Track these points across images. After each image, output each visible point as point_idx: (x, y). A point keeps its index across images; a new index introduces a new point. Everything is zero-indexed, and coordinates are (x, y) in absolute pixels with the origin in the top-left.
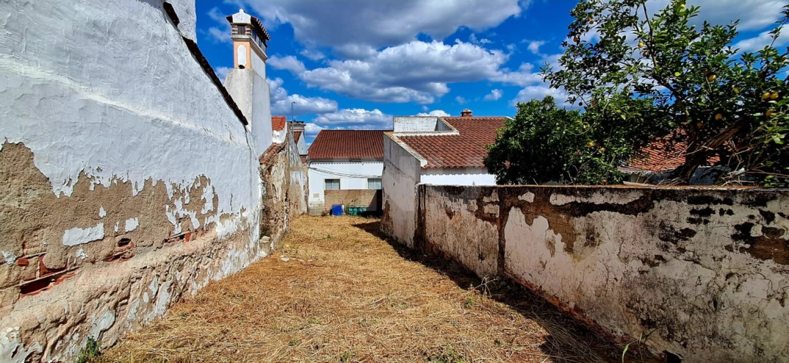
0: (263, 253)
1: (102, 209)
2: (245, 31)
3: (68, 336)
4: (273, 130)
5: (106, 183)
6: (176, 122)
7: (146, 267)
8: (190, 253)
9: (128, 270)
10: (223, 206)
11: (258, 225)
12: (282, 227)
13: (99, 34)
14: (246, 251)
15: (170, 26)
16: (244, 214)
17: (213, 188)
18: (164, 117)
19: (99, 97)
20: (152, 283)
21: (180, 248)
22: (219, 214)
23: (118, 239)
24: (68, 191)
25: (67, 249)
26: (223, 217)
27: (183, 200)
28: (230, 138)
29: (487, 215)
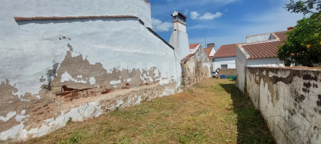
0: (182, 91)
1: (120, 76)
2: (176, 18)
3: (111, 104)
4: (190, 49)
5: (121, 70)
6: (143, 52)
7: (133, 91)
8: (149, 88)
9: (128, 91)
10: (163, 75)
11: (180, 81)
12: (194, 82)
13: (118, 34)
14: (174, 89)
16: (173, 78)
17: (158, 70)
18: (139, 51)
19: (118, 50)
20: (136, 95)
21: (146, 87)
22: (161, 78)
23: (125, 84)
24: (111, 72)
25: (111, 85)
26: (163, 79)
27: (146, 74)
28: (166, 54)
29: (257, 81)
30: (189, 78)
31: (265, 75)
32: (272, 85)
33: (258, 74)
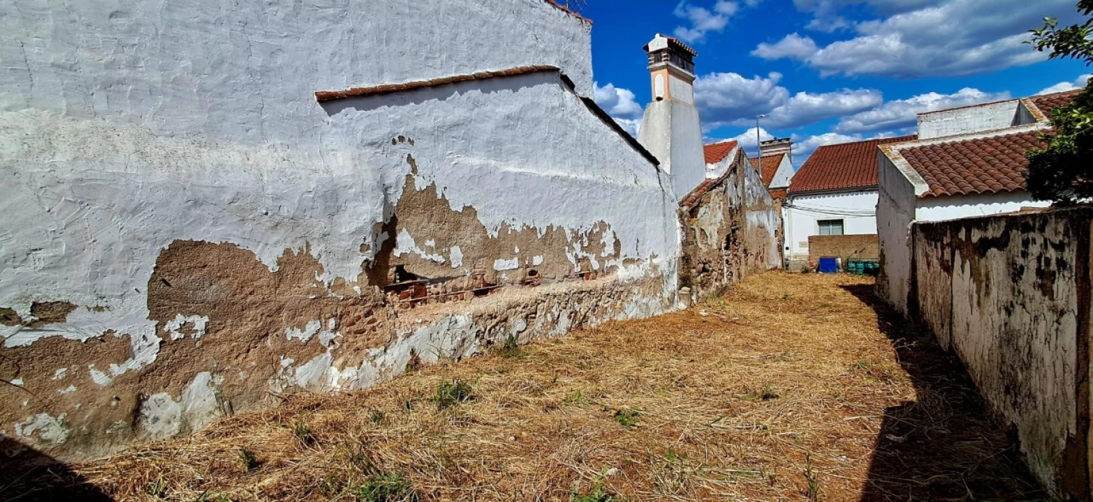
0: (682, 306)
1: (516, 248)
2: (661, 57)
3: (497, 328)
4: (706, 162)
5: (519, 229)
6: (573, 176)
7: (548, 295)
8: (588, 290)
9: (536, 294)
10: (627, 250)
11: (676, 273)
12: (720, 280)
13: (512, 123)
14: (658, 300)
15: (568, 93)
16: (655, 261)
17: (614, 233)
18: (562, 174)
19: (512, 169)
20: (554, 308)
21: (579, 284)
22: (622, 259)
23: (529, 270)
24: (496, 235)
25: (497, 272)
26: (627, 261)
27: (582, 243)
28: (636, 182)
29: (946, 263)
30: (704, 264)
31: (964, 239)
32: (979, 261)
33: (949, 241)
